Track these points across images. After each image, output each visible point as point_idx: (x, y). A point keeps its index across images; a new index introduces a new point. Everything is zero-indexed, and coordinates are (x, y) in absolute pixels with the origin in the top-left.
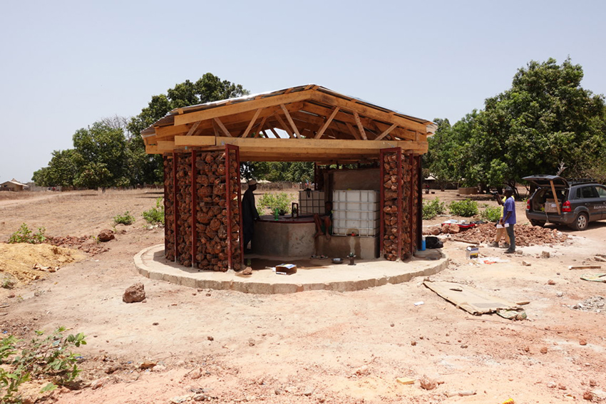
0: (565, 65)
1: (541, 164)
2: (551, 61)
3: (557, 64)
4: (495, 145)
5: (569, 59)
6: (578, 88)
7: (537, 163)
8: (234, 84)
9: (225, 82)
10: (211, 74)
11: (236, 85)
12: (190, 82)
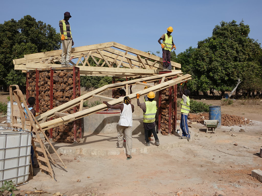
0: (240, 24)
1: (228, 80)
2: (233, 22)
3: (236, 24)
4: (203, 67)
5: (243, 21)
6: (247, 38)
7: (226, 79)
8: (45, 24)
9: (40, 22)
10: (29, 16)
11: (47, 25)
12: (15, 20)
